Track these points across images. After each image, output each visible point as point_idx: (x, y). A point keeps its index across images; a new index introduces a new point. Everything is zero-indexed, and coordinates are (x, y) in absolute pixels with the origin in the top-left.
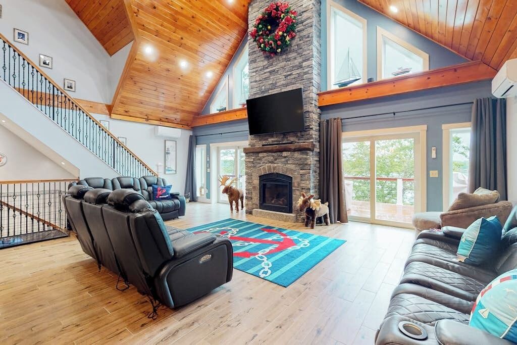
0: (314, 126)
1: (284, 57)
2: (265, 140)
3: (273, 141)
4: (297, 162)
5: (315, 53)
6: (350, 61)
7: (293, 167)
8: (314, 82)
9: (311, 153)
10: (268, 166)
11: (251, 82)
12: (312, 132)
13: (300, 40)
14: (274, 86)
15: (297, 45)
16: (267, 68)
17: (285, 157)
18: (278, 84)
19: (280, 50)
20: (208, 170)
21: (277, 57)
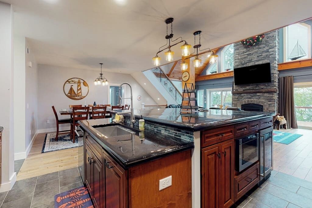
0: (277, 80)
1: (257, 47)
2: (244, 87)
3: (249, 88)
4: (266, 98)
5: (277, 44)
6: (299, 47)
7: (263, 100)
8: (276, 59)
9: (276, 94)
10: (247, 100)
11: (235, 60)
12: (275, 83)
13: (267, 39)
14: (250, 61)
15: (266, 41)
16: (245, 52)
17: (258, 96)
18: (253, 60)
19: (255, 44)
20: (205, 102)
21: (252, 47)
